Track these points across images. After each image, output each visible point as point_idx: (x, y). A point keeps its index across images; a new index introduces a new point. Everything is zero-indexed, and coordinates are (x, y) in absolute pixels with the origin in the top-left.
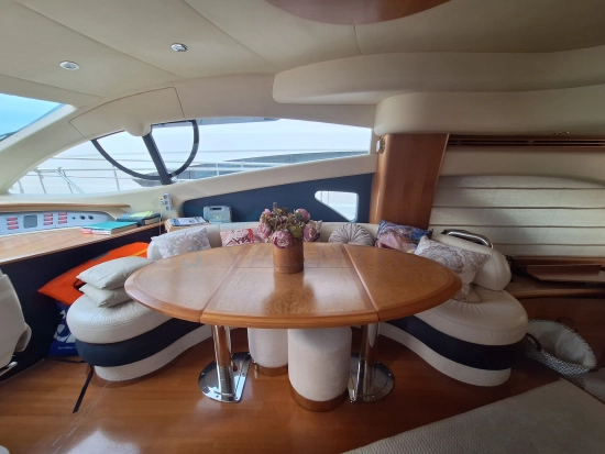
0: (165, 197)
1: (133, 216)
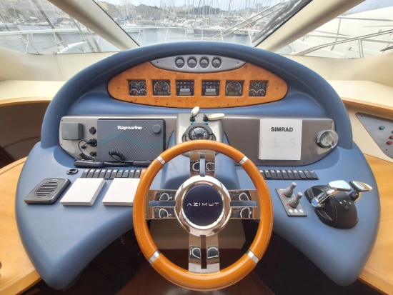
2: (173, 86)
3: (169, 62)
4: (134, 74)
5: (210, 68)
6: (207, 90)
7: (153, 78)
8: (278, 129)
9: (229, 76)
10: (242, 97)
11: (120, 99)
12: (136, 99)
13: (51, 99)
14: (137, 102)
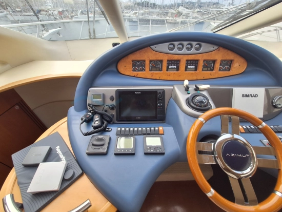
2: (165, 64)
3: (164, 47)
4: (137, 56)
5: (193, 51)
6: (189, 67)
7: (151, 59)
8: (247, 96)
9: (206, 57)
10: (214, 71)
11: (126, 74)
12: (138, 74)
13: (81, 75)
14: (138, 76)
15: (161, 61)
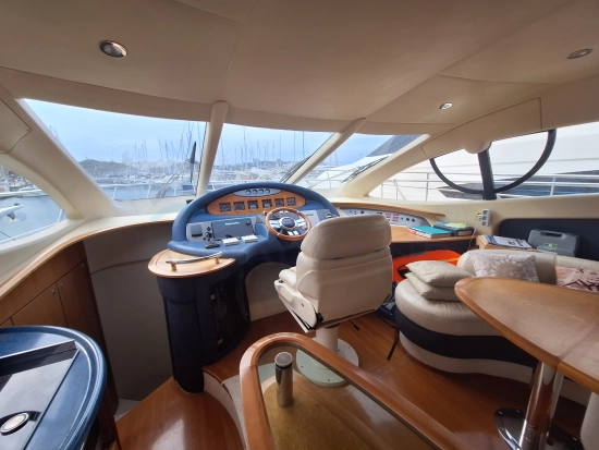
0: (485, 212)
1: (447, 225)
2: (246, 204)
3: (243, 193)
4: (224, 200)
5: (265, 194)
6: (265, 205)
7: (234, 201)
9: (275, 197)
10: (284, 207)
11: (215, 214)
12: (225, 214)
15: (243, 203)
